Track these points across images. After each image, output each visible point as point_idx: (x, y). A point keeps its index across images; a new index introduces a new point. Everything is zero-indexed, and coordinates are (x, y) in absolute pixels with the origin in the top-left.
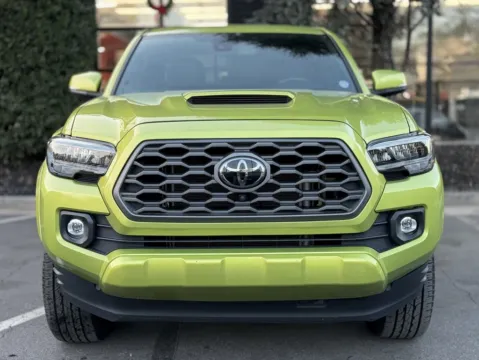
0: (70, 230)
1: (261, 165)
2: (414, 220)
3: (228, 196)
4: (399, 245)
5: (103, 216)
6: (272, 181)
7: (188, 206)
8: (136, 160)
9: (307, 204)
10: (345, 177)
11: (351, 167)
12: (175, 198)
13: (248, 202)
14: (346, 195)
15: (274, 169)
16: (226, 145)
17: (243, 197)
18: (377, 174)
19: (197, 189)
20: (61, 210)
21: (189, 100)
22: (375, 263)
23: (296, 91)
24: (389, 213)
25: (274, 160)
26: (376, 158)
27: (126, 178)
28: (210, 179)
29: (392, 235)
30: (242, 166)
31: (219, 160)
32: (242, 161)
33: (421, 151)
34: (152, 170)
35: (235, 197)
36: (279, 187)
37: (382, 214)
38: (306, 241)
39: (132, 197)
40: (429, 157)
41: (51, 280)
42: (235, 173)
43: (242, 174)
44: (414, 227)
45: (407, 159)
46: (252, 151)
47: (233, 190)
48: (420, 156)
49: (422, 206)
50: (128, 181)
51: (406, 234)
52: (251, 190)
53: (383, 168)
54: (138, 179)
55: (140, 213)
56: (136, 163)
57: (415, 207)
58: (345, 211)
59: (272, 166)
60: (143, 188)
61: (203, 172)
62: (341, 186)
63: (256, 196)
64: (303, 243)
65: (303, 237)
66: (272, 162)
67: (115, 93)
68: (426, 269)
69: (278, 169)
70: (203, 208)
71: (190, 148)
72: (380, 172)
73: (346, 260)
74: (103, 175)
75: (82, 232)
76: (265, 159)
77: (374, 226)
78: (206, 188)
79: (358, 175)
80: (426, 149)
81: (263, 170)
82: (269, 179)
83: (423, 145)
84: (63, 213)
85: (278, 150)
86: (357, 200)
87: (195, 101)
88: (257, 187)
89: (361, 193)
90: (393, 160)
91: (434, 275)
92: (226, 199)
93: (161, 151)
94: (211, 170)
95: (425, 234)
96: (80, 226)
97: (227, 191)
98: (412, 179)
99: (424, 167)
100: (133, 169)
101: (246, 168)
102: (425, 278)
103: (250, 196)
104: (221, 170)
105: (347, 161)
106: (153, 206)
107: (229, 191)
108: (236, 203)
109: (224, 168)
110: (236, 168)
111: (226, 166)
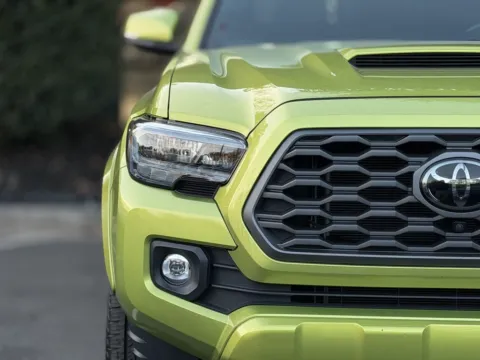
0: (166, 272)
3: (436, 224)
5: (224, 250)
7: (367, 237)
8: (283, 161)
12: (346, 224)
13: (470, 234)
17: (459, 226)
19: (384, 210)
20: (152, 239)
21: (351, 61)
27: (266, 189)
28: (405, 194)
30: (461, 174)
32: (461, 166)
34: (310, 179)
35: (447, 224)
39: (276, 221)
41: (122, 350)
42: (449, 186)
43: (461, 188)
46: (476, 149)
47: (443, 214)
50: (269, 195)
54: (285, 192)
55: (287, 249)
56: (284, 166)
60: (293, 206)
61: (393, 183)
67: (204, 45)
70: (393, 243)
71: (373, 144)
74: (224, 184)
75: (185, 274)
78: (398, 208)
84: (157, 244)
87: (361, 62)
92: (431, 228)
93: (324, 147)
94: (407, 179)
96: (182, 266)
100: (278, 176)
101: (468, 178)
104: (425, 180)
106: (309, 237)
107: (436, 214)
108: (448, 234)
109: (430, 176)
110: (450, 177)
111: (434, 174)
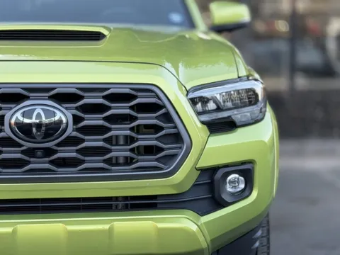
1: (62, 115)
2: (242, 178)
3: (22, 152)
4: (224, 207)
6: (75, 134)
9: (121, 161)
10: (162, 129)
11: (167, 117)
13: (47, 159)
14: (162, 150)
15: (77, 119)
16: (19, 91)
17: (39, 153)
18: (199, 125)
22: (194, 228)
23: (112, 26)
24: (212, 170)
25: (77, 108)
26: (199, 106)
29: (216, 195)
30: (39, 116)
31: (11, 109)
32: (39, 110)
33: (251, 98)
35: (31, 152)
36: (83, 141)
37: (204, 171)
38: (121, 204)
40: (260, 105)
42: (30, 125)
44: (242, 186)
45: (236, 107)
46: (51, 98)
47: (27, 145)
48: (251, 104)
49: (251, 162)
51: (232, 194)
52: (50, 145)
53: (205, 118)
57: (243, 163)
58: (161, 169)
59: (74, 116)
62: (157, 139)
63: (56, 152)
64: (117, 206)
65: (117, 199)
66: (75, 112)
68: (259, 233)
69: (82, 119)
72: (203, 123)
73: (161, 225)
76: (66, 108)
77: (194, 185)
79: (176, 127)
80: (257, 95)
81: (64, 120)
82: (70, 131)
83: (254, 91)
85: (82, 98)
86: (175, 156)
88: (57, 141)
89: (180, 148)
90: (219, 109)
91: (268, 240)
92: (19, 156)
95: (255, 194)
97: (21, 146)
98: (240, 131)
99: (254, 116)
101: (44, 119)
102: (257, 244)
103: (48, 152)
104: (13, 121)
105: (163, 111)
107: (23, 146)
108: (32, 159)
109: (17, 117)
110: (31, 118)
111: (18, 116)
